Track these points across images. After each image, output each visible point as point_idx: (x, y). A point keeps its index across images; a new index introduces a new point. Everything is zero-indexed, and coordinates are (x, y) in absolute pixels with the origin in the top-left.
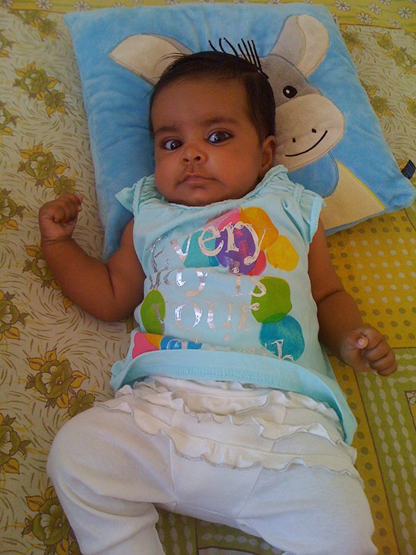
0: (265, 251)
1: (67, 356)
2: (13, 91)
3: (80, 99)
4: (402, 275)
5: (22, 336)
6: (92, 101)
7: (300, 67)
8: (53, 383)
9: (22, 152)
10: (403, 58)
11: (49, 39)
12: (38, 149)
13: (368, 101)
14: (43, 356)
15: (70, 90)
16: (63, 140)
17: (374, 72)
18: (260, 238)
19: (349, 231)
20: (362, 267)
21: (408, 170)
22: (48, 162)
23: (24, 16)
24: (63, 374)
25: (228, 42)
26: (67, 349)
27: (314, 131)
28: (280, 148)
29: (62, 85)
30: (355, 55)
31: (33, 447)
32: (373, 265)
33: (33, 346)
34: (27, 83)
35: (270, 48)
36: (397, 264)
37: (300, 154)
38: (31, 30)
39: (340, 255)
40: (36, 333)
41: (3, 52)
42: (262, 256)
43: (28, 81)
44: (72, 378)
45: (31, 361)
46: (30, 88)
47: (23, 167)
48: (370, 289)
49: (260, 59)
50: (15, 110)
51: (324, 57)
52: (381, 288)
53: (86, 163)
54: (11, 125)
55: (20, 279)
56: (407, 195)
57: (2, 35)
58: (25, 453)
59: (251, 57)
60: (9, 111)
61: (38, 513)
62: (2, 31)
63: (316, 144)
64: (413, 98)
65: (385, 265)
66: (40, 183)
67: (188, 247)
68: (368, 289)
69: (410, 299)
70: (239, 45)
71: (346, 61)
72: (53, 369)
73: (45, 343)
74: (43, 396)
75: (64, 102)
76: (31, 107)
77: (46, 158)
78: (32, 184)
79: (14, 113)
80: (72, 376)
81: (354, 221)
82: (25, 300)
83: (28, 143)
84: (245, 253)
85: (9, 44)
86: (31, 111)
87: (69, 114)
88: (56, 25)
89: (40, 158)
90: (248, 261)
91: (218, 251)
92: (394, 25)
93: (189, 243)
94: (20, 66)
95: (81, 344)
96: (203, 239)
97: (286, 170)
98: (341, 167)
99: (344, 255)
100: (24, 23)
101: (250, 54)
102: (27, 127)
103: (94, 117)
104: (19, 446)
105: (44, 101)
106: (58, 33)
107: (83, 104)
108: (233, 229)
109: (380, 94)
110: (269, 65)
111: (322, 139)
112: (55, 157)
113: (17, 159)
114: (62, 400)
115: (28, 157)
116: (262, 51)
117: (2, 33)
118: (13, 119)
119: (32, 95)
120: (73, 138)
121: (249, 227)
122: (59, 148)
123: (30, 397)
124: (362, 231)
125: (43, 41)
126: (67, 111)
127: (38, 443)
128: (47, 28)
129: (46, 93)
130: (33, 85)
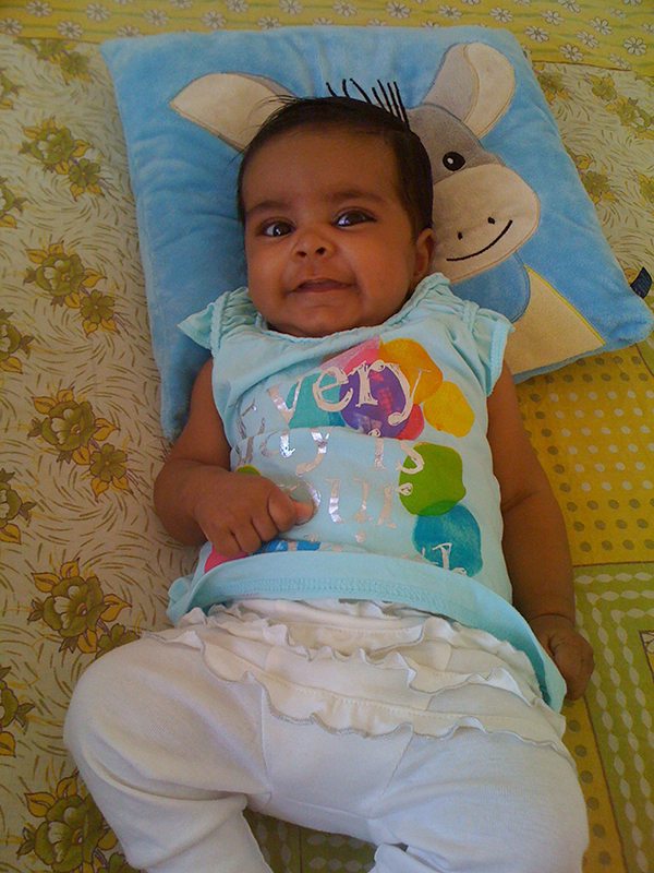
0: (421, 405)
1: (96, 570)
2: (21, 161)
3: (124, 174)
4: (634, 448)
5: (24, 538)
6: (143, 174)
7: (470, 122)
8: (72, 613)
9: (31, 253)
10: (633, 113)
11: (77, 83)
12: (56, 249)
13: (578, 178)
14: (58, 570)
15: (110, 160)
16: (96, 235)
17: (586, 135)
18: (412, 385)
19: (548, 378)
20: (569, 433)
21: (641, 284)
22: (72, 268)
23: (39, 48)
24: (89, 597)
25: (357, 85)
26: (97, 559)
27: (491, 221)
28: (440, 248)
29: (97, 152)
30: (556, 107)
31: (38, 714)
32: (587, 432)
33: (41, 554)
34: (41, 149)
35: (423, 93)
36: (626, 430)
37: (469, 257)
38: (50, 69)
39: (534, 416)
40: (45, 533)
41: (4, 101)
42: (417, 412)
43: (42, 146)
44: (103, 605)
45: (38, 578)
46: (46, 155)
47: (31, 277)
48: (583, 469)
49: (407, 111)
50: (22, 190)
51: (508, 107)
52: (601, 467)
53: (132, 271)
54: (14, 212)
55: (23, 449)
56: (639, 323)
57: (3, 76)
58: (25, 724)
59: (393, 108)
60: (13, 191)
61: (44, 819)
62: (4, 69)
63: (495, 241)
64: (649, 175)
65: (606, 430)
66: (58, 301)
67: (296, 399)
68: (580, 468)
69: (647, 485)
70: (373, 89)
71: (543, 115)
72: (73, 590)
73: (60, 548)
74: (56, 633)
75: (99, 178)
76: (47, 184)
77: (68, 263)
78: (46, 302)
79: (19, 194)
80: (103, 603)
81: (554, 362)
82: (31, 481)
83: (40, 240)
84: (389, 407)
85: (15, 89)
86: (47, 192)
87: (107, 195)
88: (88, 60)
89: (59, 263)
90: (395, 419)
91: (344, 404)
92: (618, 64)
93: (297, 392)
94: (30, 123)
95: (119, 552)
96: (321, 387)
97: (448, 281)
98: (534, 277)
99: (540, 415)
100: (39, 58)
101: (391, 103)
102: (40, 215)
103: (145, 199)
104: (16, 713)
105: (67, 176)
106: (90, 74)
107: (129, 180)
108: (368, 371)
109: (596, 168)
110: (421, 119)
111: (504, 232)
112: (83, 262)
113: (24, 264)
114: (87, 640)
115: (41, 260)
116: (410, 99)
117: (4, 72)
118: (18, 203)
119: (49, 167)
120: (113, 232)
121: (394, 369)
122: (90, 247)
123: (35, 634)
124: (569, 378)
125: (67, 84)
126: (104, 191)
127: (46, 708)
128: (75, 65)
129: (71, 163)
130: (50, 151)
